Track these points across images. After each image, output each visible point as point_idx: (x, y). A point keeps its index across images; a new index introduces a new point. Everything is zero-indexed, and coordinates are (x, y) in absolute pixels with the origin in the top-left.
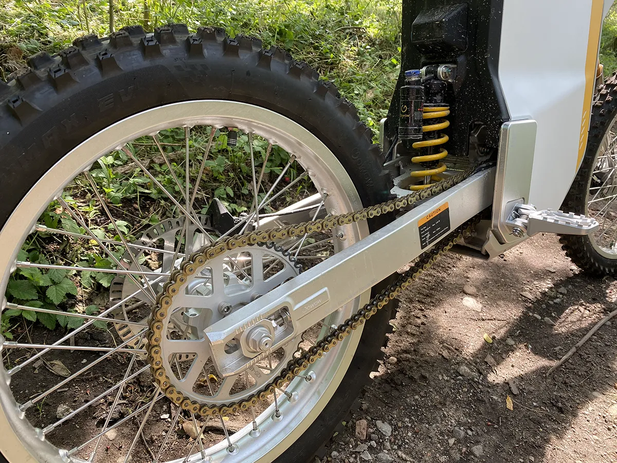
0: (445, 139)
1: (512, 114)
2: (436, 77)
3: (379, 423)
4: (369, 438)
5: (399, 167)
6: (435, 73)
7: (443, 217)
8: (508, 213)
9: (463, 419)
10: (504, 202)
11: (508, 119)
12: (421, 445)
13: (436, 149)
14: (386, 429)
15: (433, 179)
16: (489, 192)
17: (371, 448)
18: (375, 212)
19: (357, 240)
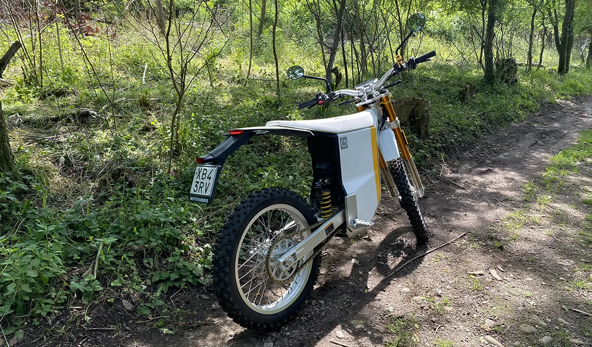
0: (330, 201)
1: (348, 194)
2: (325, 183)
3: (320, 301)
4: (316, 305)
5: (316, 210)
6: (324, 182)
7: (332, 226)
8: (351, 223)
9: (349, 297)
10: (350, 219)
11: (347, 195)
12: (334, 305)
13: (328, 204)
14: (322, 302)
15: (328, 214)
16: (344, 217)
17: (317, 307)
18: (313, 227)
19: (308, 236)
